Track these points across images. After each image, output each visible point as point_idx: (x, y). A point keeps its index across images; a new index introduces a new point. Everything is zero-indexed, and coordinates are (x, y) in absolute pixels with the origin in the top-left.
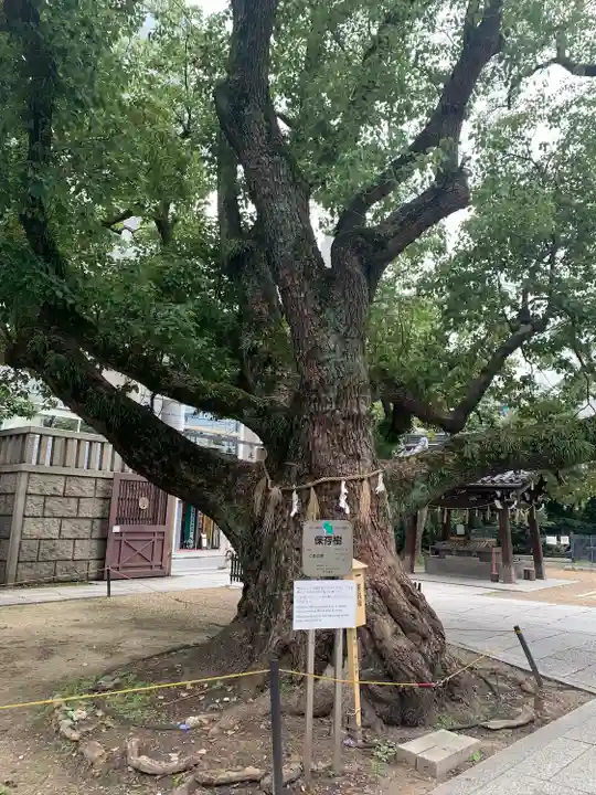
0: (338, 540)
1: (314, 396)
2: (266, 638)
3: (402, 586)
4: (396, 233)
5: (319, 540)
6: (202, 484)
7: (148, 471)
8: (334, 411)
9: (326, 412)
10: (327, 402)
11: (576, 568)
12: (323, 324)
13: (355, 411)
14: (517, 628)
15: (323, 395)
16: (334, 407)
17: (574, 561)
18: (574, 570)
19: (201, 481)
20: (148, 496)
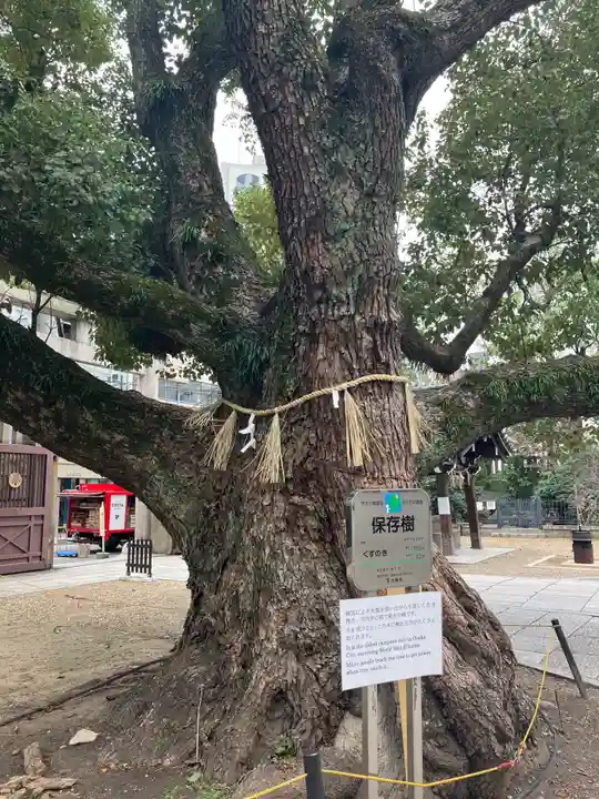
0: (408, 523)
1: (318, 294)
2: (245, 679)
3: (451, 585)
4: (455, 27)
5: (378, 525)
6: (120, 444)
7: (32, 425)
8: (352, 317)
9: (342, 317)
10: (340, 301)
11: (504, 534)
12: (337, 171)
13: (385, 319)
14: (555, 622)
15: (335, 292)
16: (352, 311)
17: (500, 527)
18: (501, 536)
19: (119, 438)
20: (21, 472)
